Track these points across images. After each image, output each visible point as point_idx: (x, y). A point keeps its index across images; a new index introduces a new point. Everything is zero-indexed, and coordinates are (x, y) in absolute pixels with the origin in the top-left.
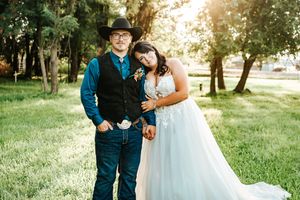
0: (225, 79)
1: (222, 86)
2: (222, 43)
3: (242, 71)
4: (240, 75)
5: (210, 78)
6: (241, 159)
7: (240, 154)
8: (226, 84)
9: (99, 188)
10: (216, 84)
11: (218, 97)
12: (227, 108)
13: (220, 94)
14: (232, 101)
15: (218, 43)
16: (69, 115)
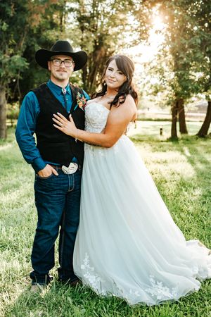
0: (187, 123)
1: (184, 130)
2: (184, 83)
3: (205, 115)
4: (203, 120)
5: (171, 123)
6: (205, 209)
7: (204, 203)
8: (188, 129)
9: (40, 244)
11: (181, 142)
13: (183, 139)
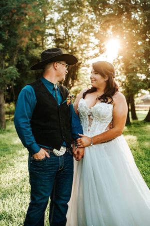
2: (133, 82)
10: (130, 116)
11: (132, 126)
12: (140, 133)
13: (134, 123)
14: (143, 128)
15: (130, 82)
16: (13, 146)
